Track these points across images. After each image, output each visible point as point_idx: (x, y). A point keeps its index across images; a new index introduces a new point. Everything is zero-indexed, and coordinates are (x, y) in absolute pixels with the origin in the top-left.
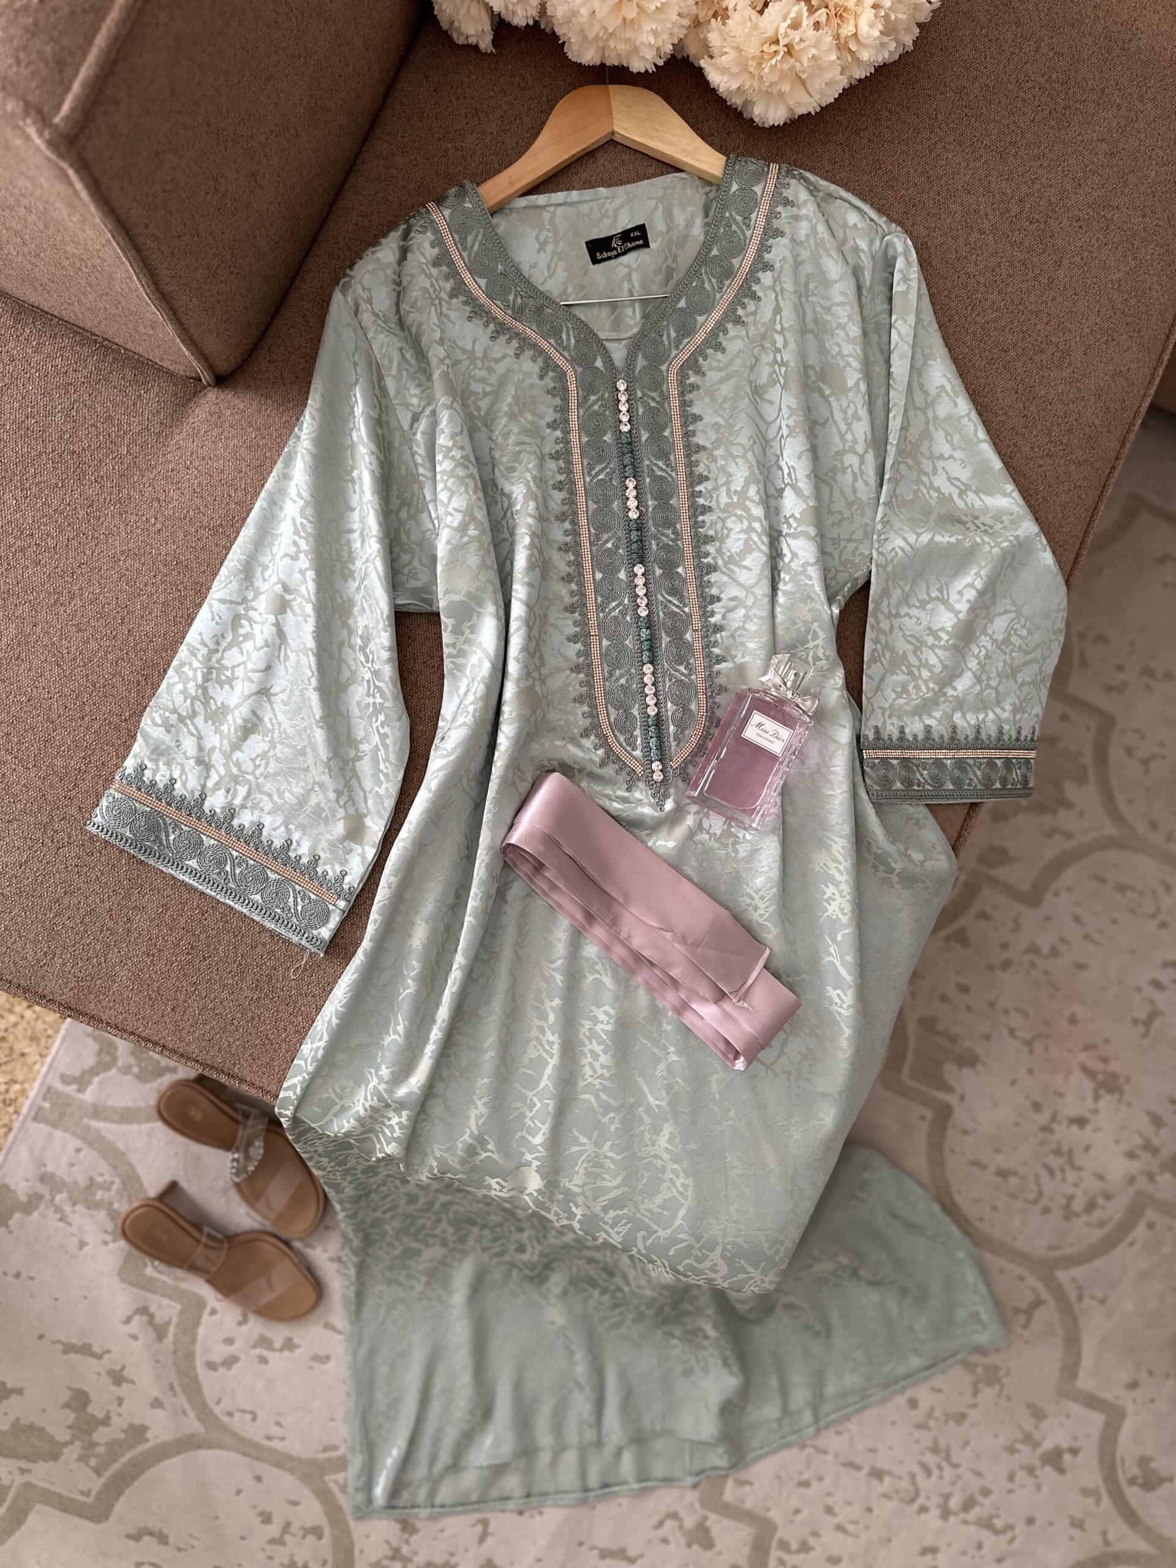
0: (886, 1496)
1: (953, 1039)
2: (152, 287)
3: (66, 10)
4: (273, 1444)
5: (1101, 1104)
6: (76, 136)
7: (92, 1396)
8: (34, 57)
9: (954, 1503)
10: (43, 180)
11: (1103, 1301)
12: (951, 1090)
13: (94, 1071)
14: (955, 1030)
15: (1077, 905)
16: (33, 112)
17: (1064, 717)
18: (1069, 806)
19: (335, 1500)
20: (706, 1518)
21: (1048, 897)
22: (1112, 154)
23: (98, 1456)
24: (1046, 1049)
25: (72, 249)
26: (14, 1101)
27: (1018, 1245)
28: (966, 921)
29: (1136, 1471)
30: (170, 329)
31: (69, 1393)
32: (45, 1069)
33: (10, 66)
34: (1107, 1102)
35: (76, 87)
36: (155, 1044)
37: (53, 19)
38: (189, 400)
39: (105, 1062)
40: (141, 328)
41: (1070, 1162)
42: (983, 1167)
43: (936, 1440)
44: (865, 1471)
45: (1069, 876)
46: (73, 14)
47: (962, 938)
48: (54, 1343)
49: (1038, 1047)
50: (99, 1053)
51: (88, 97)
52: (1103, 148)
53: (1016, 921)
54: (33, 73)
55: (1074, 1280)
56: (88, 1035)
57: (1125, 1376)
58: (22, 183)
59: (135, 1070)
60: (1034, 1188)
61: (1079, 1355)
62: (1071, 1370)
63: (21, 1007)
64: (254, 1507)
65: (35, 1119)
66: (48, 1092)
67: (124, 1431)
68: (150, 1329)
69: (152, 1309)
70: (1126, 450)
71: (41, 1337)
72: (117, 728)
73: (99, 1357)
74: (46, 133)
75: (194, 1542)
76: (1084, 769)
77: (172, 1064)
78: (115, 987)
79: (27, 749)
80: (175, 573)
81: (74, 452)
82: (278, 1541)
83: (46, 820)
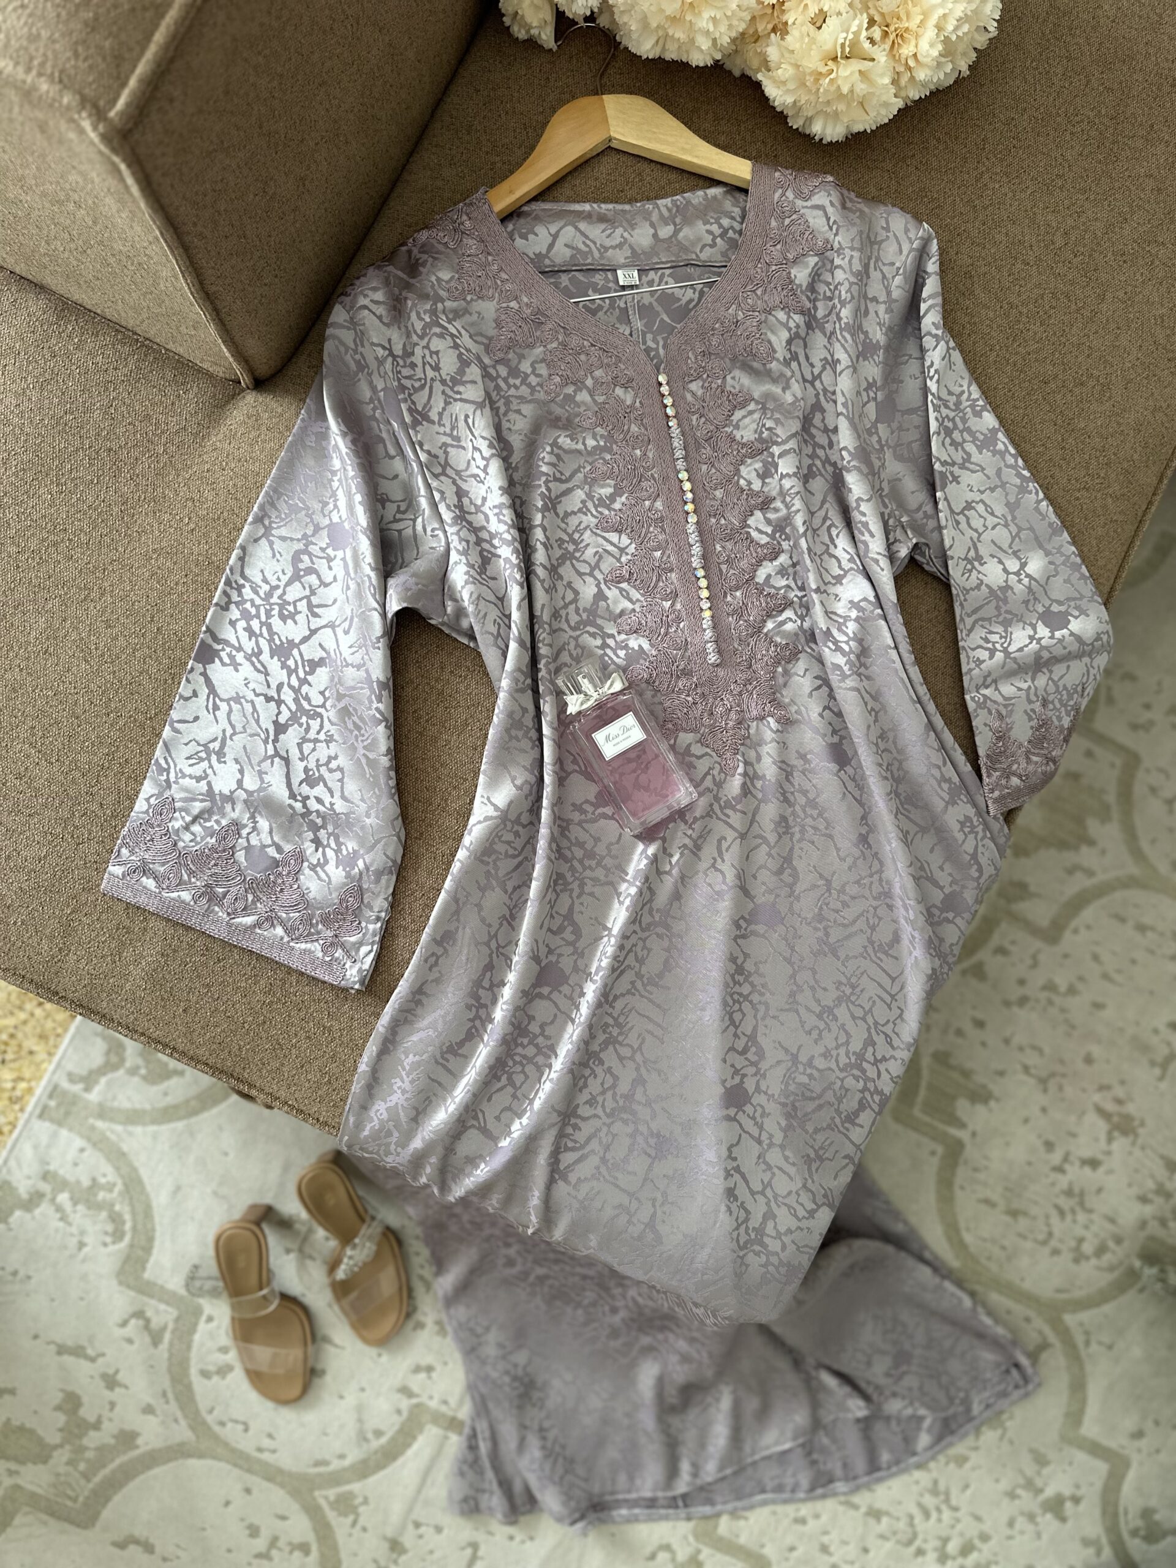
0: (882, 1537)
1: (966, 1074)
2: (197, 286)
3: (126, 7)
4: (266, 1456)
5: (1115, 1146)
6: (130, 131)
7: (85, 1399)
8: (92, 51)
9: (952, 1547)
10: (94, 175)
11: (1110, 1347)
12: (962, 1125)
13: (102, 1070)
14: (969, 1065)
15: (1097, 943)
16: (88, 106)
17: (1089, 754)
18: (1091, 843)
19: (323, 1516)
20: (699, 1552)
21: (1067, 935)
22: (1159, 190)
23: (88, 1461)
24: (1061, 1088)
25: (118, 246)
26: (19, 1099)
27: (1027, 1285)
28: (984, 955)
29: (1139, 1523)
30: (212, 330)
31: (60, 1395)
32: (52, 1067)
33: (69, 59)
34: (1120, 1144)
35: (133, 82)
36: (166, 1046)
37: (112, 14)
38: (228, 402)
39: (113, 1062)
40: (183, 329)
41: (1082, 1204)
42: (993, 1205)
43: (936, 1482)
44: (863, 1510)
45: (1088, 914)
46: (133, 10)
47: (979, 972)
48: (48, 1343)
49: (1052, 1085)
50: (108, 1053)
51: (144, 93)
52: (1150, 184)
53: (1034, 957)
54: (91, 67)
55: (1081, 1324)
56: (96, 1034)
57: (1130, 1423)
58: (73, 177)
59: (143, 1071)
60: (1045, 1229)
61: (1083, 1402)
62: (1075, 1416)
63: (31, 1003)
64: (242, 1520)
65: (41, 1116)
66: (54, 1091)
67: (114, 1437)
68: (146, 1334)
69: (149, 1313)
70: (1163, 486)
71: (36, 1337)
72: (142, 726)
73: (93, 1360)
74: (101, 127)
75: (180, 1553)
76: (1107, 808)
77: (180, 1066)
78: (128, 986)
79: (51, 743)
80: (206, 573)
81: (110, 450)
82: (265, 1556)
83: (66, 815)
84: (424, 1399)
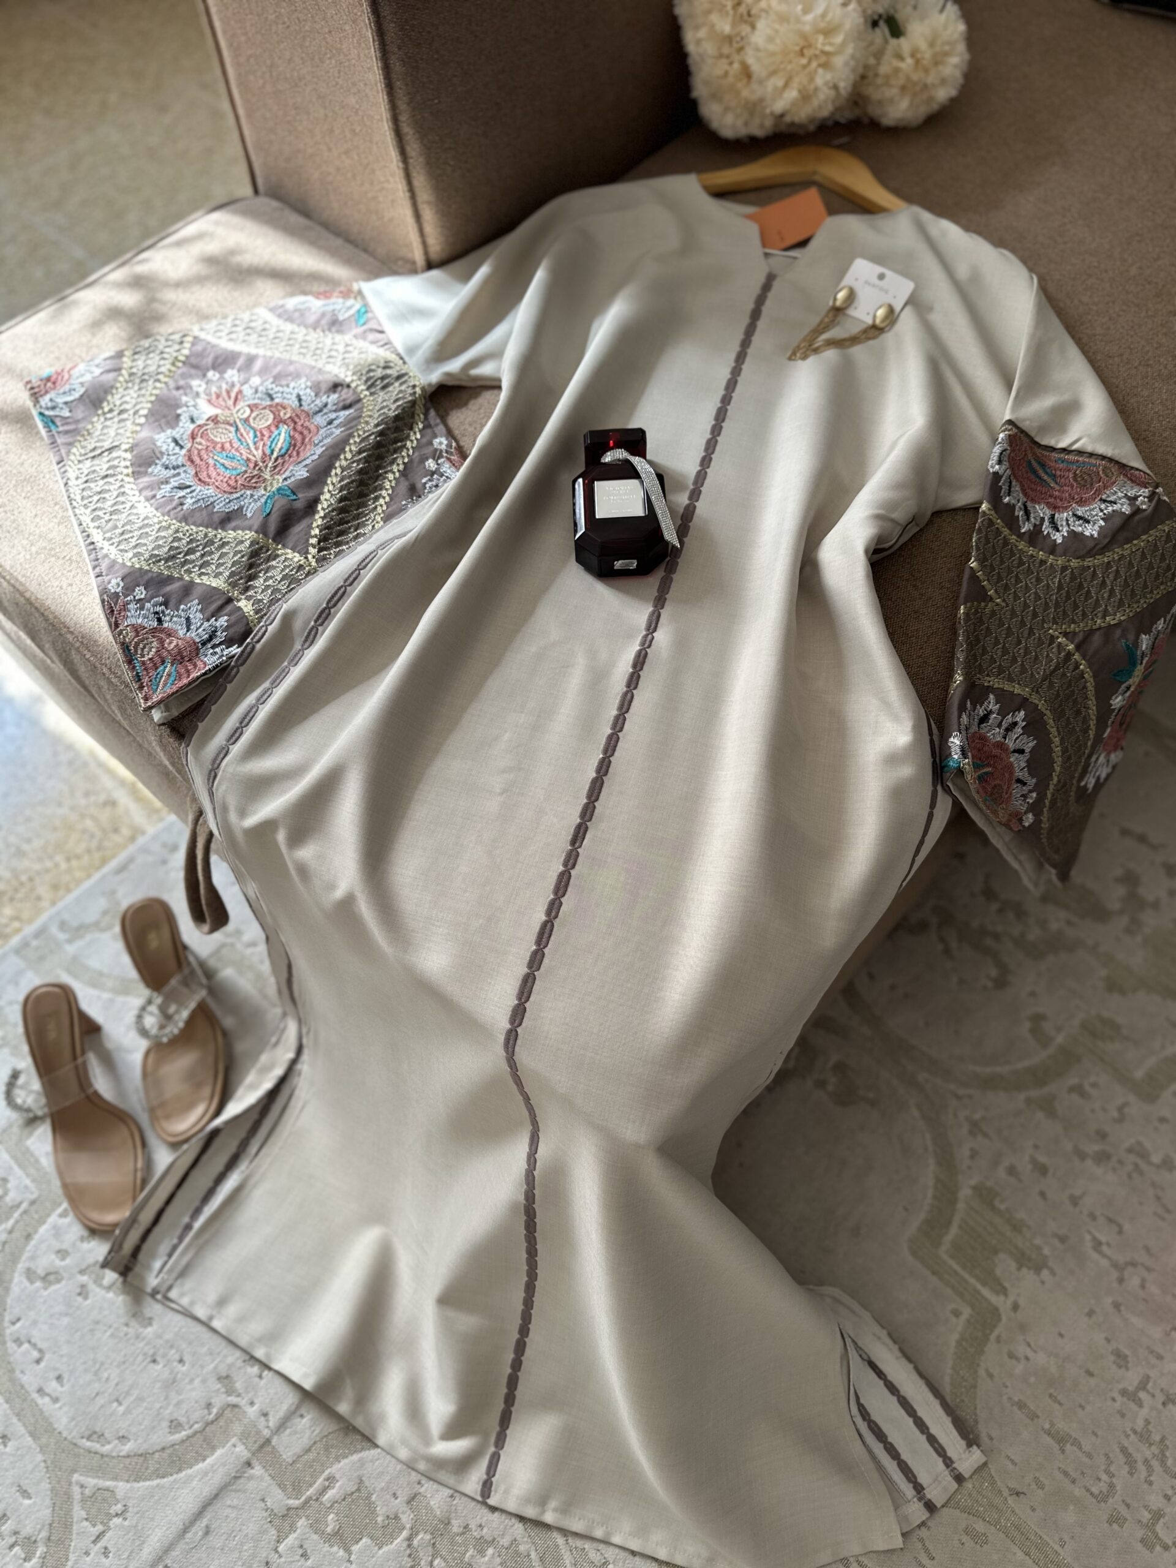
1: (1017, 1226)
4: (44, 1402)
12: (1004, 1291)
14: (1021, 1215)
19: (68, 1514)
21: (1167, 1096)
24: (1143, 1286)
26: (5, 936)
28: (1057, 1089)
42: (1033, 1416)
47: (1049, 1107)
53: (1120, 1109)
60: (1104, 1477)
65: (18, 952)
66: (40, 933)
84: (243, 1402)
